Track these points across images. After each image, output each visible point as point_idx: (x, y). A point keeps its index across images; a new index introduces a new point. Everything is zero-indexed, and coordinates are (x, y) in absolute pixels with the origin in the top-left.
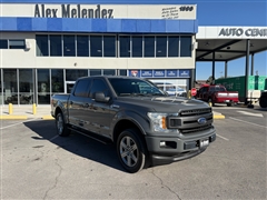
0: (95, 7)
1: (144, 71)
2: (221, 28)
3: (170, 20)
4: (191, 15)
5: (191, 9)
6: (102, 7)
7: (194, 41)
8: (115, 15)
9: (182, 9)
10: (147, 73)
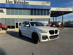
0: (23, 1)
1: (37, 19)
2: (56, 8)
3: (44, 6)
4: (49, 4)
5: (49, 3)
6: (26, 1)
7: (50, 11)
8: (29, 4)
9: (47, 3)
10: (38, 20)
